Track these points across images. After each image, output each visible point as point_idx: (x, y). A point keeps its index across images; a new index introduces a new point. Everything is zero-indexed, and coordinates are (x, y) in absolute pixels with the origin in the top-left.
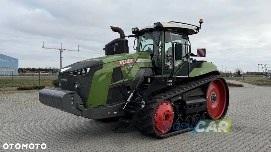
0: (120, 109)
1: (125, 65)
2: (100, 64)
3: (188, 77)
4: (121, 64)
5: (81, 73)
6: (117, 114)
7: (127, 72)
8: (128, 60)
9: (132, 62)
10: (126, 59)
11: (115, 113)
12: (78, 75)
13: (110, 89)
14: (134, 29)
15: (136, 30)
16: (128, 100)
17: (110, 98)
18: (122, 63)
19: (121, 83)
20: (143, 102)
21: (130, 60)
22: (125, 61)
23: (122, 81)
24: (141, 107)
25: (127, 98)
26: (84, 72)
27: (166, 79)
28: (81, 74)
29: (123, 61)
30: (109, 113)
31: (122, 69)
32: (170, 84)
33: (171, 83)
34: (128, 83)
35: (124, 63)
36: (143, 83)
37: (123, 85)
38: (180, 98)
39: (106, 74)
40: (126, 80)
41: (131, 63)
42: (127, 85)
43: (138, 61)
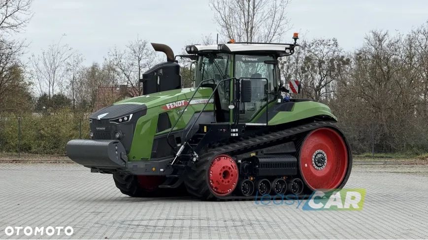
0: (168, 166)
1: (173, 108)
2: (143, 109)
3: (265, 124)
4: (168, 108)
5: (123, 120)
6: (164, 171)
7: (177, 118)
8: (178, 102)
9: (183, 104)
10: (175, 102)
11: (162, 170)
12: (119, 122)
13: (155, 140)
14: (190, 47)
15: (192, 49)
16: (177, 154)
17: (155, 152)
18: (170, 107)
19: (168, 132)
20: (195, 154)
21: (180, 102)
22: (174, 103)
23: (169, 130)
24: (192, 160)
25: (177, 152)
26: (126, 119)
27: (229, 128)
28: (122, 122)
29: (171, 104)
30: (154, 169)
31: (170, 115)
32: (234, 135)
33: (235, 132)
34: (178, 133)
35: (172, 107)
36: (198, 132)
37: (172, 135)
38: (253, 154)
39: (150, 121)
40: (175, 129)
41: (182, 106)
42: (176, 136)
43: (193, 102)
